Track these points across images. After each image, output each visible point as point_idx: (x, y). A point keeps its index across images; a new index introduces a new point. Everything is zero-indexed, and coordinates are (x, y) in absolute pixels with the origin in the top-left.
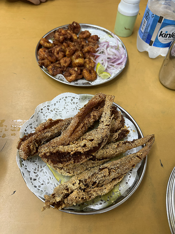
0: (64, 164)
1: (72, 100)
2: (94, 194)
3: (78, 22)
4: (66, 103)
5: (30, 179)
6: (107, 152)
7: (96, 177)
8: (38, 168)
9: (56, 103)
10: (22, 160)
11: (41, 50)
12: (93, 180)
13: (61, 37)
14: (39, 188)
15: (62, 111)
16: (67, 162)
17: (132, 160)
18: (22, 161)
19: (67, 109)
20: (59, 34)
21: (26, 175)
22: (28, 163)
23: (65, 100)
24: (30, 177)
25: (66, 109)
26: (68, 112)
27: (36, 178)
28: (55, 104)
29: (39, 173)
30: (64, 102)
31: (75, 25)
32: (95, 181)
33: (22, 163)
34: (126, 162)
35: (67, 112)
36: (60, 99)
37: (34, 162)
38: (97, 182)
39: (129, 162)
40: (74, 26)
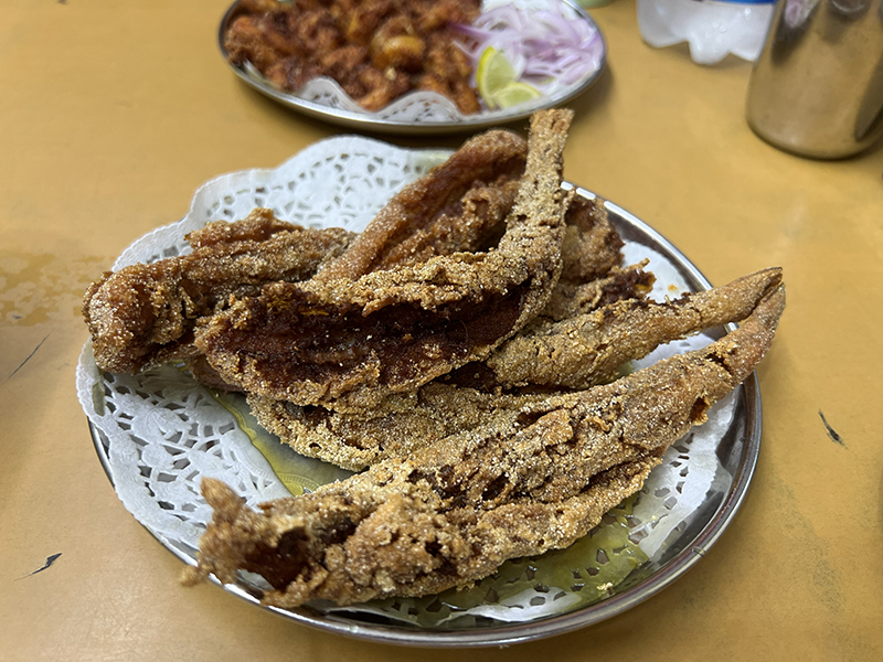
0: (329, 386)
1: (371, 168)
2: (499, 535)
4: (342, 179)
5: (139, 471)
6: (553, 350)
7: (505, 453)
8: (193, 432)
9: (298, 180)
10: (107, 389)
12: (485, 467)
14: (185, 514)
15: (324, 213)
16: (345, 369)
17: (686, 373)
18: (108, 393)
19: (348, 206)
21: (118, 451)
22: (137, 408)
23: (339, 167)
24: (141, 464)
25: (343, 203)
26: (353, 216)
27: (174, 474)
28: (291, 185)
29: (194, 455)
30: (335, 175)
32: (499, 473)
33: (107, 399)
34: (660, 386)
35: (349, 218)
36: (318, 164)
37: (172, 407)
38: (513, 478)
39: (677, 382)
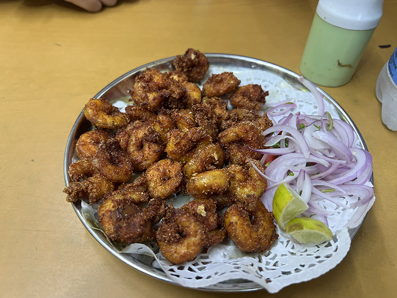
3: (202, 51)
11: (84, 137)
13: (151, 96)
20: (144, 88)
31: (193, 57)
40: (190, 60)
